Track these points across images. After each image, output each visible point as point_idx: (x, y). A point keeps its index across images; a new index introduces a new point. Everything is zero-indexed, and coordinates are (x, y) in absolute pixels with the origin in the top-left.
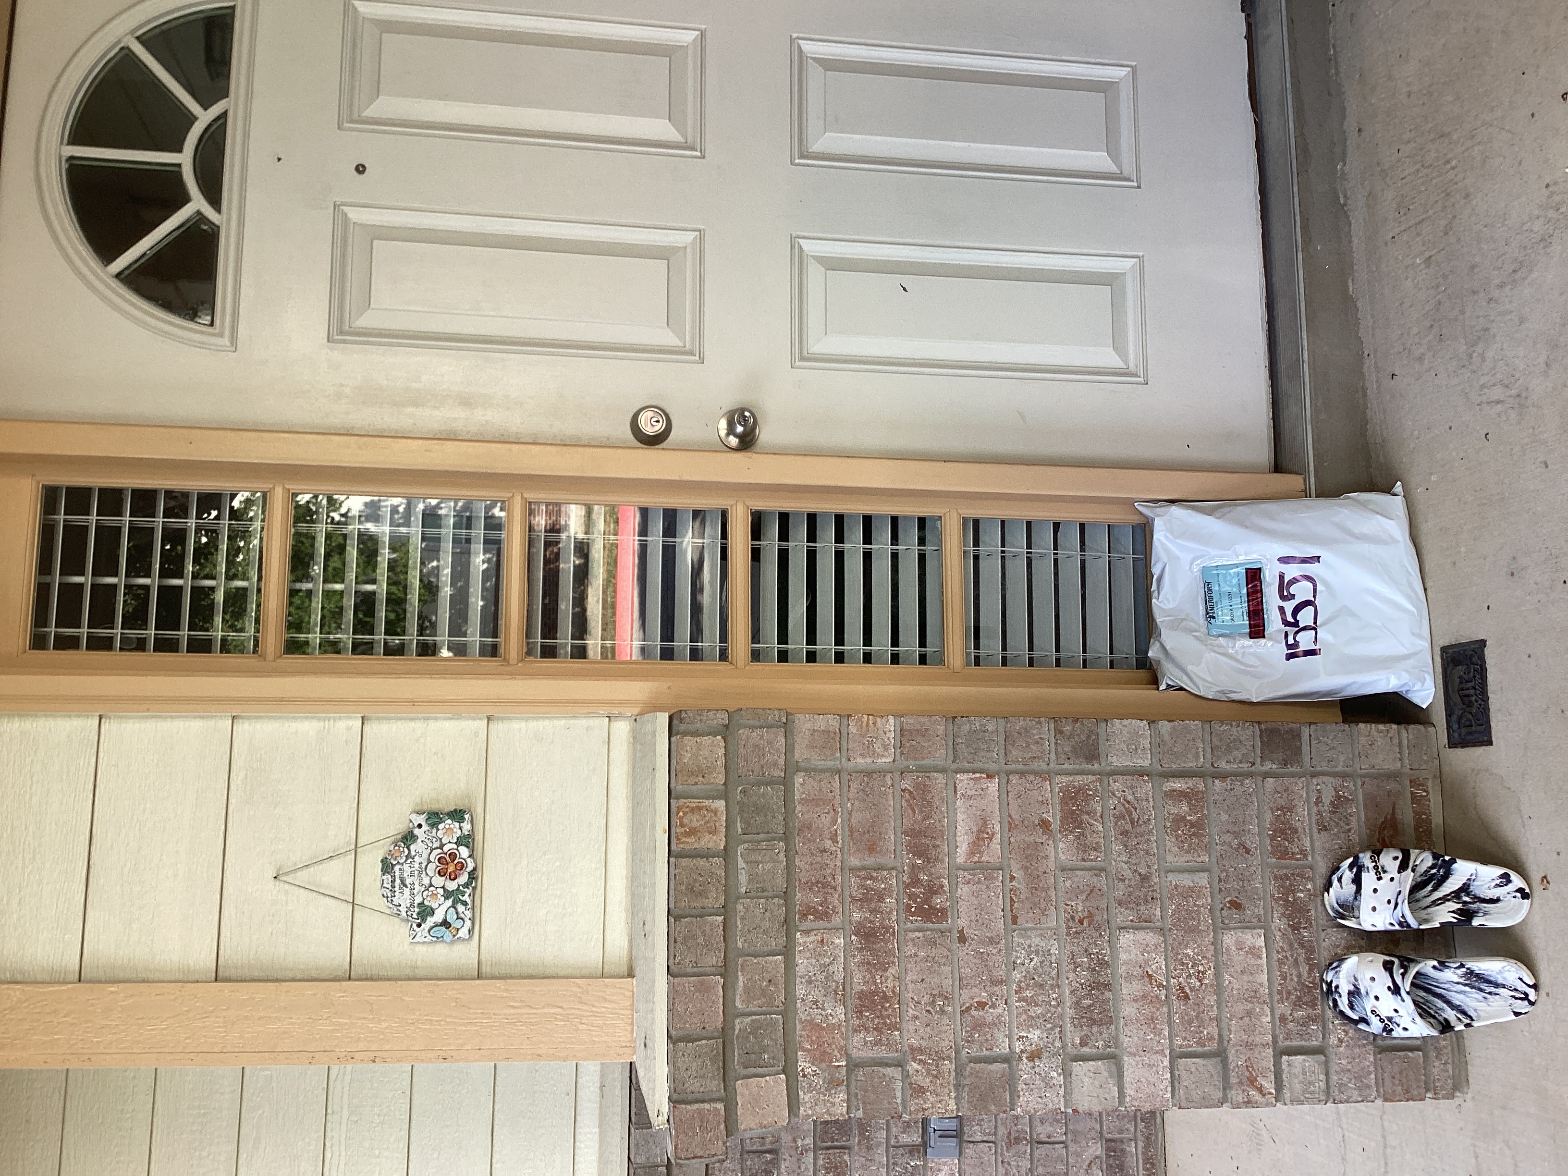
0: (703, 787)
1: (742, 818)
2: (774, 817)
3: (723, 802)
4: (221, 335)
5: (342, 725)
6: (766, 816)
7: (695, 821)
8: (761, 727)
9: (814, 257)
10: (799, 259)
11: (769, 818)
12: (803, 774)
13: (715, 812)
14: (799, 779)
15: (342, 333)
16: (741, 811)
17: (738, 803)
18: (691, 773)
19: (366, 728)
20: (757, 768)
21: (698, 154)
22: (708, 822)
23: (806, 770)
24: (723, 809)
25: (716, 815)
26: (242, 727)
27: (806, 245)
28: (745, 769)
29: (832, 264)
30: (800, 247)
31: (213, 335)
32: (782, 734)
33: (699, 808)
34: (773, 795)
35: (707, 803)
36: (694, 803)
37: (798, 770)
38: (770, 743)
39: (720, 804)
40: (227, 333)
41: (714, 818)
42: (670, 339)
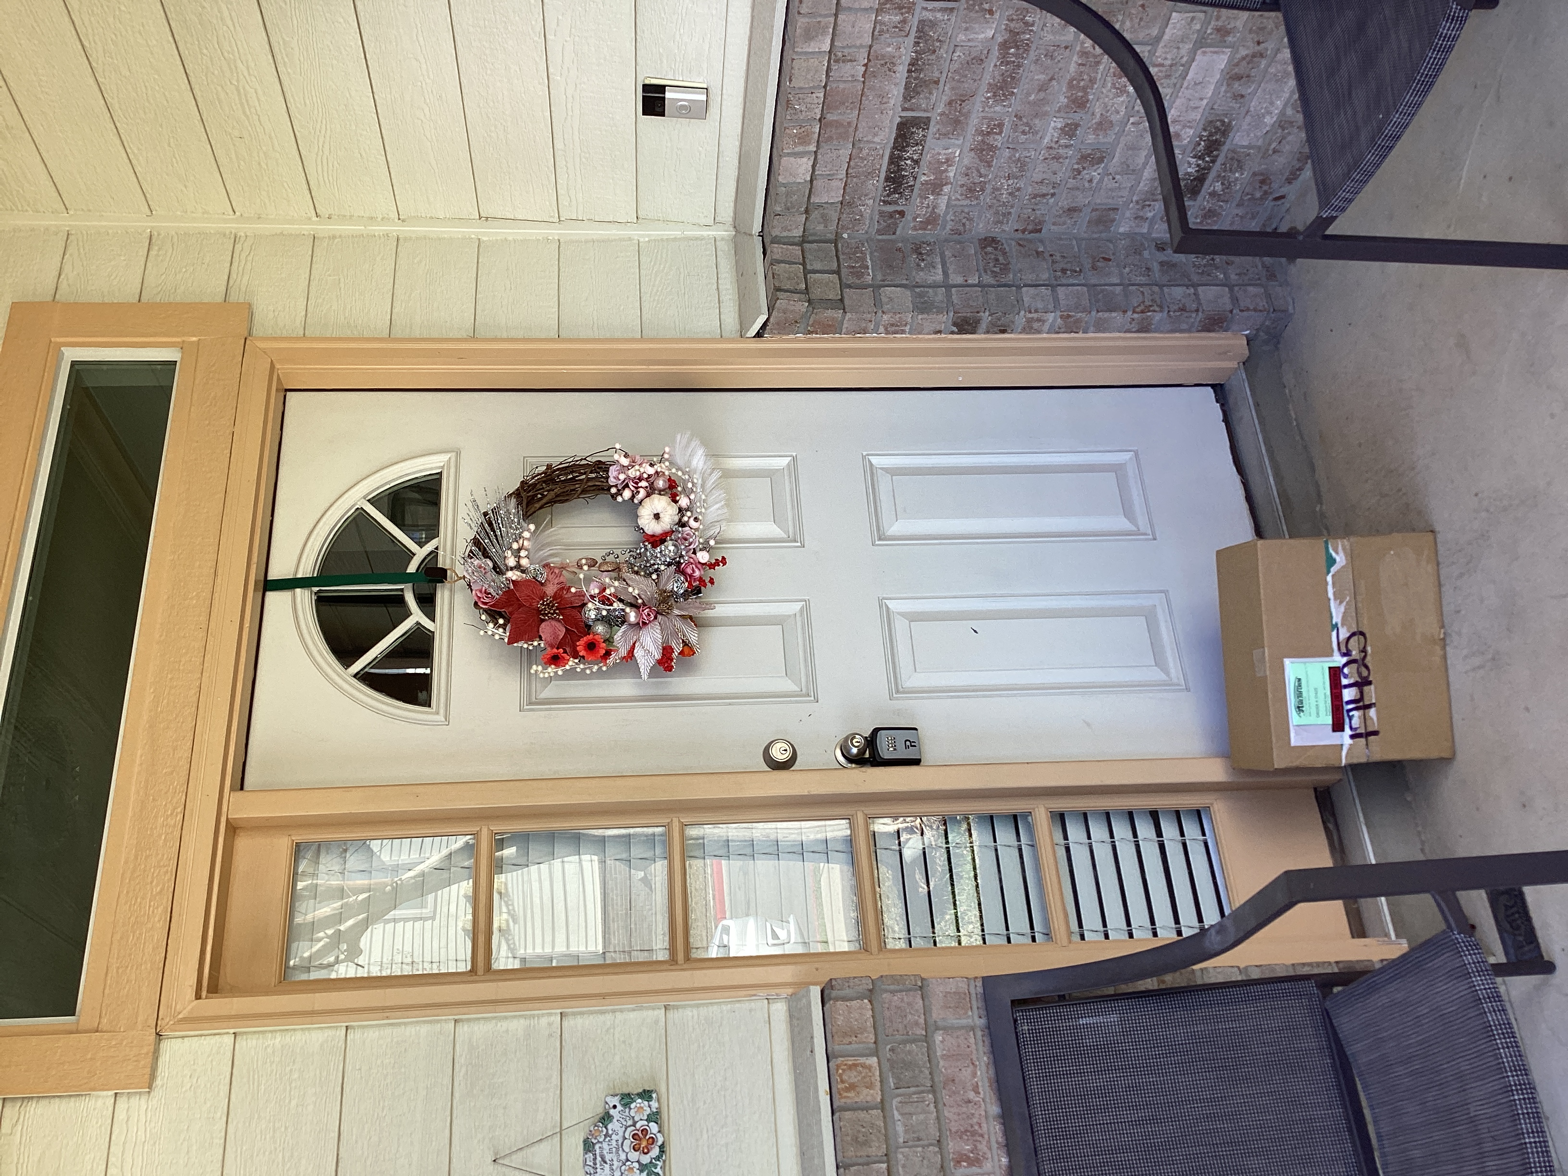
0: (857, 1046)
1: (893, 1073)
2: (921, 1072)
3: (875, 1059)
4: (437, 713)
5: (544, 1021)
6: (914, 1071)
7: (852, 1077)
8: (901, 991)
9: (899, 613)
10: (888, 617)
11: (916, 1072)
12: (941, 1032)
13: (869, 1068)
14: (938, 1037)
15: (530, 703)
16: (892, 1067)
17: (888, 1060)
18: (845, 1034)
19: (565, 1023)
20: (901, 1026)
21: (799, 544)
22: (864, 1077)
23: (945, 1029)
24: (876, 1065)
25: (870, 1071)
26: (464, 1029)
27: (891, 604)
28: (891, 1030)
29: (914, 617)
30: (887, 608)
31: (431, 713)
32: (919, 997)
33: (855, 1065)
34: (917, 1051)
35: (862, 1060)
36: (850, 1061)
37: (937, 1028)
38: (909, 1004)
39: (873, 1061)
40: (442, 711)
41: (870, 1074)
42: (789, 686)
